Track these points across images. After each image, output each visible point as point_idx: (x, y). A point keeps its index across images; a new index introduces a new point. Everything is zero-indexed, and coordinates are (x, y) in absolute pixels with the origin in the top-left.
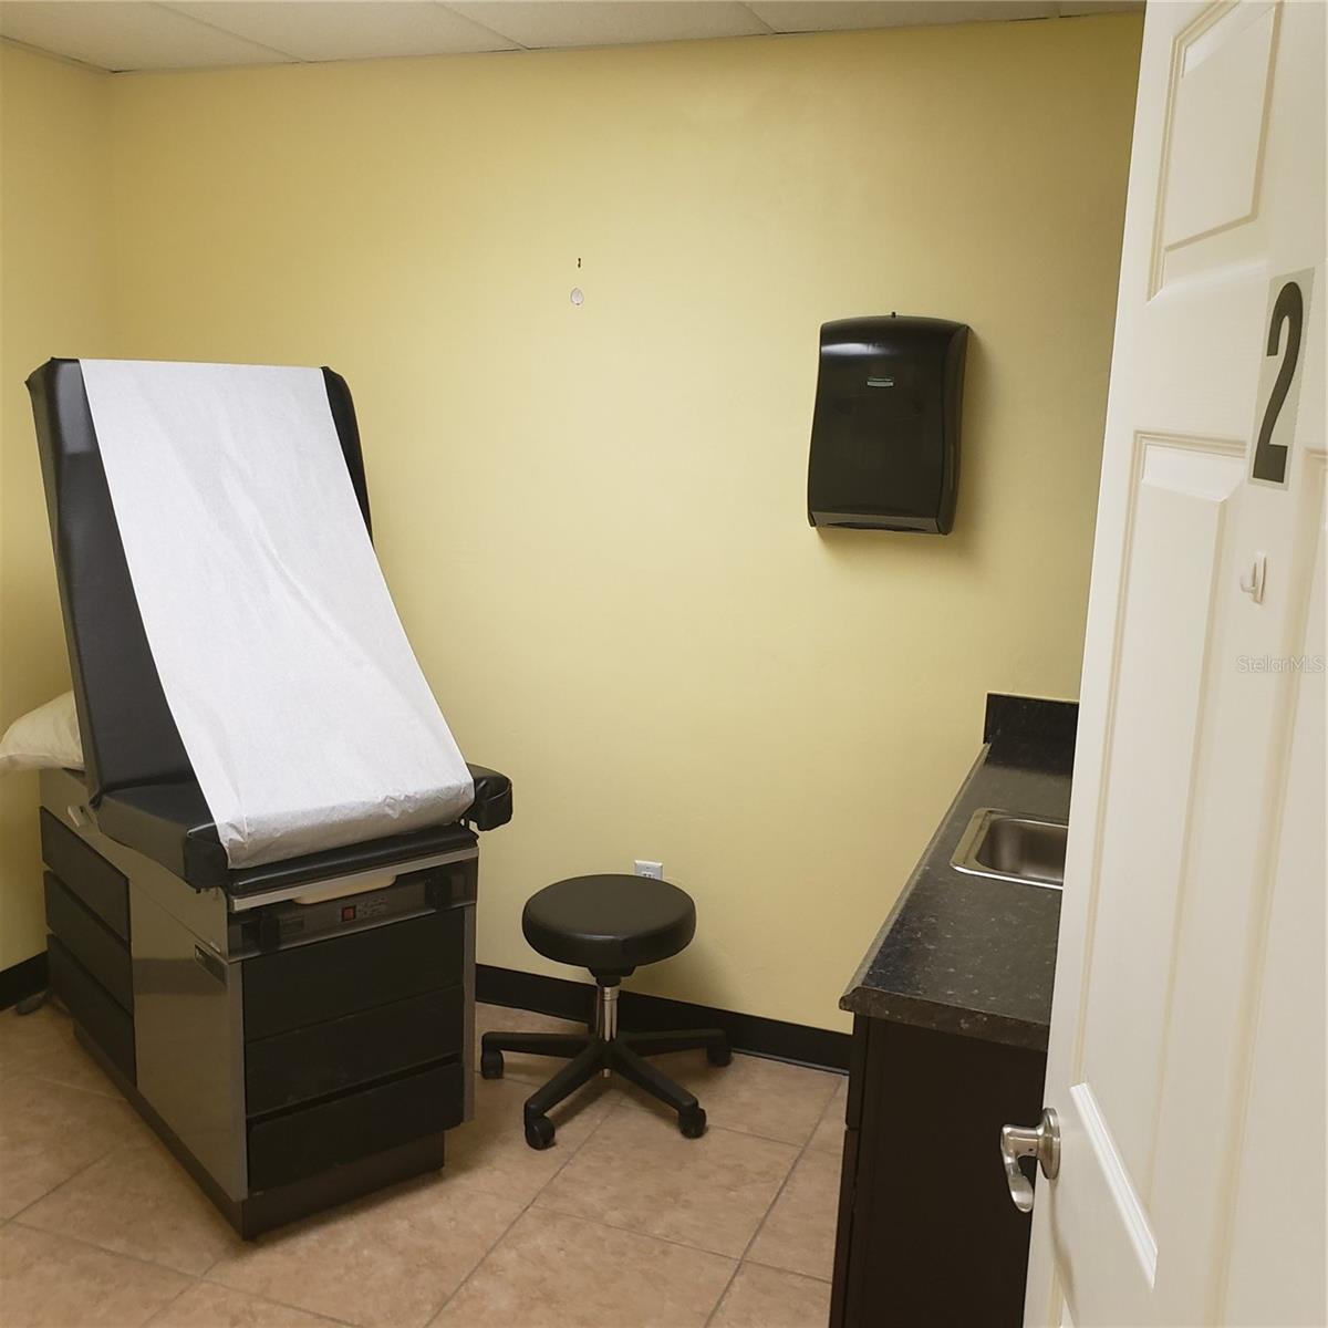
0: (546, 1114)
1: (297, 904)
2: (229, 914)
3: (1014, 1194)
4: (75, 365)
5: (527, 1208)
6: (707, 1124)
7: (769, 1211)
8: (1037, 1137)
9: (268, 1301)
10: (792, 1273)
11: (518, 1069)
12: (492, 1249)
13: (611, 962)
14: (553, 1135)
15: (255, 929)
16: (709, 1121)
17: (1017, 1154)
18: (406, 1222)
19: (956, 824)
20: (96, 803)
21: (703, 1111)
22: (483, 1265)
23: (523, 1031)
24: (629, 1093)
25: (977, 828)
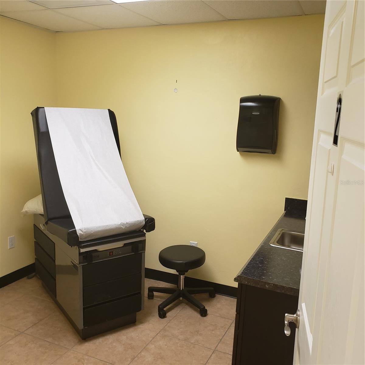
0: (164, 309)
1: (98, 251)
2: (79, 253)
3: (285, 332)
4: (44, 109)
5: (158, 334)
6: (208, 313)
7: (223, 337)
8: (294, 317)
9: (88, 356)
10: (228, 354)
11: (158, 297)
12: (148, 344)
13: (182, 268)
14: (166, 315)
15: (85, 257)
16: (208, 312)
17: (289, 321)
18: (125, 337)
19: (273, 233)
20: (47, 223)
21: (206, 310)
22: (145, 349)
23: (160, 287)
24: (187, 304)
25: (278, 234)
